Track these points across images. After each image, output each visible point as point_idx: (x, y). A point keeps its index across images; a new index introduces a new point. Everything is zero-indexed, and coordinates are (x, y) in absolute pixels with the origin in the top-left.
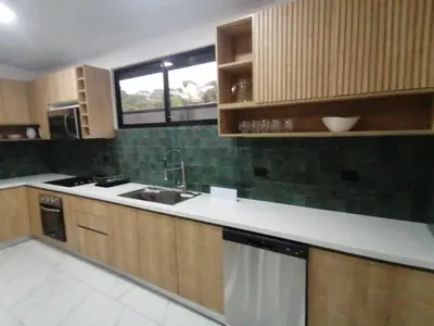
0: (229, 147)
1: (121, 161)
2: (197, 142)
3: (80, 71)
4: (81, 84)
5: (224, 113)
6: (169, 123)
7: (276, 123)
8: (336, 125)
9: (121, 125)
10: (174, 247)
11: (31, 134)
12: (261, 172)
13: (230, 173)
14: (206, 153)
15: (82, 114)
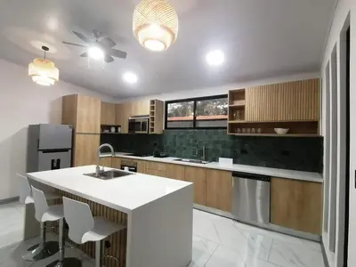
0: (228, 139)
1: (165, 146)
2: (210, 137)
3: (153, 102)
4: (152, 108)
5: (231, 125)
6: (195, 128)
7: (249, 130)
8: (280, 131)
9: (166, 128)
10: (206, 182)
11: (113, 130)
12: (244, 152)
13: (228, 151)
14: (217, 142)
15: (150, 121)
